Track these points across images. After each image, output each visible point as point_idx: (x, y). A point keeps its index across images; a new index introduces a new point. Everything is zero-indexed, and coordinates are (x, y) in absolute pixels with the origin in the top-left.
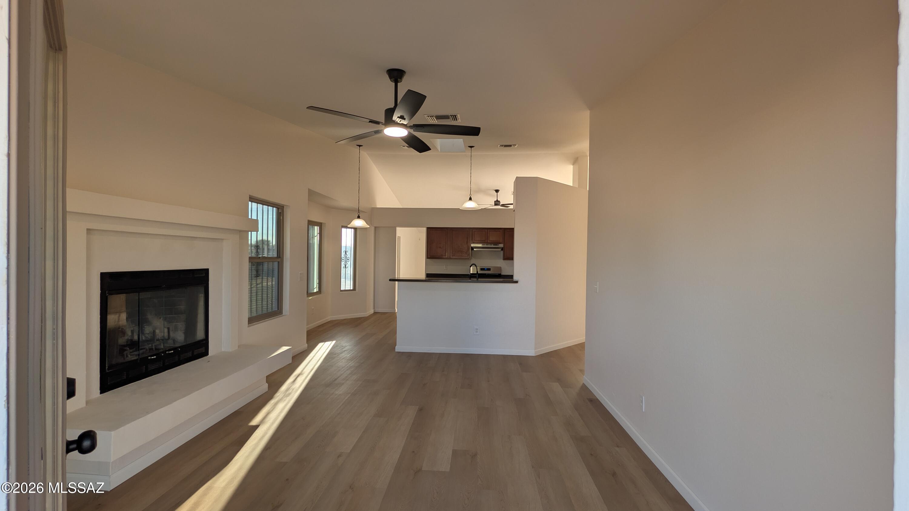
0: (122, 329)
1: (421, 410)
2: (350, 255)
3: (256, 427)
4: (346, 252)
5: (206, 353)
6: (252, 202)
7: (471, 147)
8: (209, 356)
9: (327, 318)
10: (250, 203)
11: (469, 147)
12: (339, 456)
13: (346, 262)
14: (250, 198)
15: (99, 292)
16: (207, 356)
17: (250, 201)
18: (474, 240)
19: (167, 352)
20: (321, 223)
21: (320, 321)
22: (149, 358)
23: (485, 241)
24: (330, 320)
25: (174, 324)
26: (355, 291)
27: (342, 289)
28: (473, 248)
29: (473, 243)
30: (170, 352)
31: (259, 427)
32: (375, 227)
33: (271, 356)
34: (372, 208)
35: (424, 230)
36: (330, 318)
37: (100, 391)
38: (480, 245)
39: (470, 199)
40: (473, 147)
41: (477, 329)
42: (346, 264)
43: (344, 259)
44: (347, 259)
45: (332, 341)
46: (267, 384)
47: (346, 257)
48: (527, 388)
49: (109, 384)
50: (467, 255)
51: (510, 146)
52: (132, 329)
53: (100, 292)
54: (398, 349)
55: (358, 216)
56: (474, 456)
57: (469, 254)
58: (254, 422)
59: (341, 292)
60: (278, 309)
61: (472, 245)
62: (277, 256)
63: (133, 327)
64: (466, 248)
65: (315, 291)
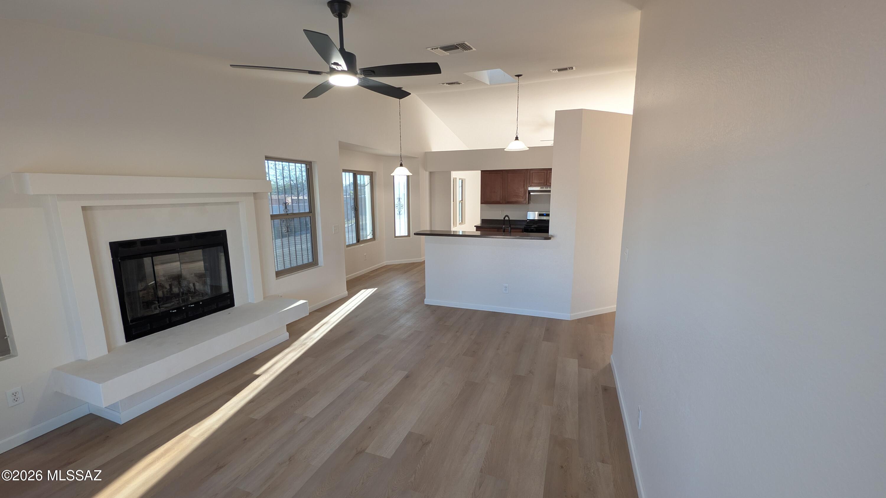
0: (160, 283)
1: (407, 377)
2: (404, 201)
3: (258, 376)
4: (399, 199)
5: (232, 304)
6: (268, 160)
7: (518, 76)
8: (235, 307)
9: (383, 263)
10: (266, 161)
11: (516, 76)
12: (302, 421)
13: (400, 208)
14: (265, 157)
15: (110, 259)
16: (233, 307)
17: (266, 160)
18: (532, 182)
19: (189, 306)
20: (372, 172)
21: (373, 267)
22: (171, 311)
23: (544, 183)
24: (386, 265)
25: (203, 279)
26: (410, 238)
27: (396, 235)
28: (530, 191)
29: (531, 186)
30: (191, 306)
31: (260, 377)
32: (431, 173)
33: (285, 310)
34: (426, 152)
35: (478, 174)
36: (385, 263)
37: (125, 340)
38: (538, 188)
39: (517, 138)
40: (521, 75)
41: (506, 287)
42: (400, 211)
43: (397, 206)
44: (401, 206)
45: (374, 288)
46: (288, 334)
47: (400, 204)
48: (535, 363)
49: (134, 334)
50: (523, 200)
51: (565, 69)
52: (170, 283)
53: (112, 259)
54: (427, 301)
55: (400, 164)
56: (426, 444)
57: (526, 198)
58: (257, 373)
59: (396, 238)
60: (313, 261)
61: (530, 189)
62: (309, 211)
63: (171, 281)
64: (523, 192)
65: (369, 237)
